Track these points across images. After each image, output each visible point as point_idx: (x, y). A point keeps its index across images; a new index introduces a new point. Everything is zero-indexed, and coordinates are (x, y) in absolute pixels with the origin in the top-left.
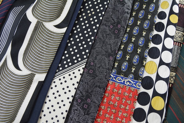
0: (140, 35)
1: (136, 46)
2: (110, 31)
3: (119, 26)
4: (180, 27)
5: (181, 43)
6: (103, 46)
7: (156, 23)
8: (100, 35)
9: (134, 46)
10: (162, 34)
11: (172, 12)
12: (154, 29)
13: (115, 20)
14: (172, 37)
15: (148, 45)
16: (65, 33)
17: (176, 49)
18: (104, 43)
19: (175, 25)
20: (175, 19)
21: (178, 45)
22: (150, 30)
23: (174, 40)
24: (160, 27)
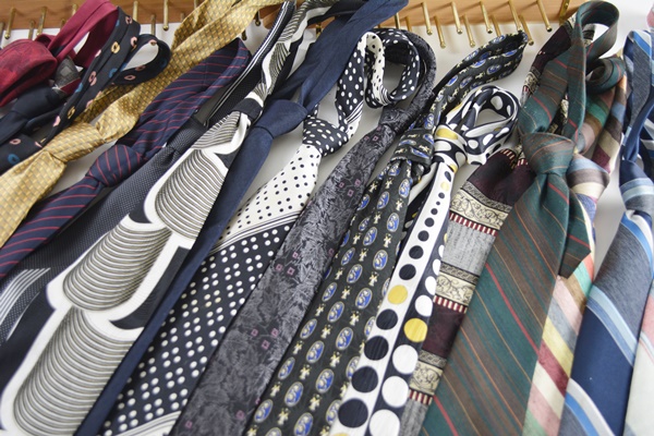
0: (324, 362)
1: (309, 389)
2: (250, 342)
3: (275, 334)
4: (432, 353)
5: (429, 396)
6: (225, 381)
7: (370, 337)
8: (222, 353)
9: (305, 391)
10: (380, 366)
11: (412, 313)
12: (362, 352)
13: (268, 317)
14: (407, 378)
15: (341, 392)
16: (135, 343)
17: (415, 410)
18: (229, 373)
19: (416, 346)
20: (417, 331)
21: (422, 402)
22: (351, 353)
23: (413, 386)
24: (377, 349)
